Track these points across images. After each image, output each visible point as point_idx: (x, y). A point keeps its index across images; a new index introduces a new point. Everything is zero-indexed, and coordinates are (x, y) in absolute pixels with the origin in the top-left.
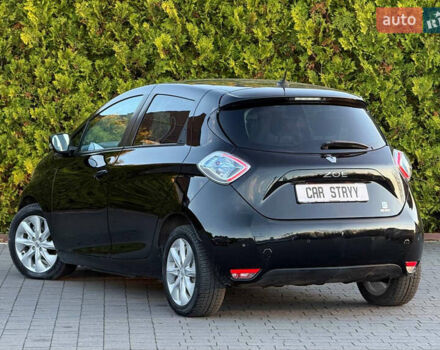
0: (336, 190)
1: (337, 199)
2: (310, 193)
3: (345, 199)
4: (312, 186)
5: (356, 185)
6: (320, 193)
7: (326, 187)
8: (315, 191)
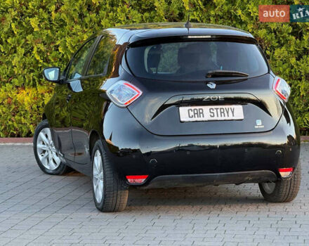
0: (215, 111)
1: (215, 118)
2: (192, 113)
3: (223, 118)
4: (193, 108)
5: (233, 107)
6: (200, 113)
7: (206, 109)
8: (196, 112)
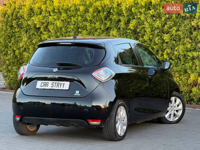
0: (54, 84)
1: (53, 88)
3: (57, 88)
8: (45, 84)
